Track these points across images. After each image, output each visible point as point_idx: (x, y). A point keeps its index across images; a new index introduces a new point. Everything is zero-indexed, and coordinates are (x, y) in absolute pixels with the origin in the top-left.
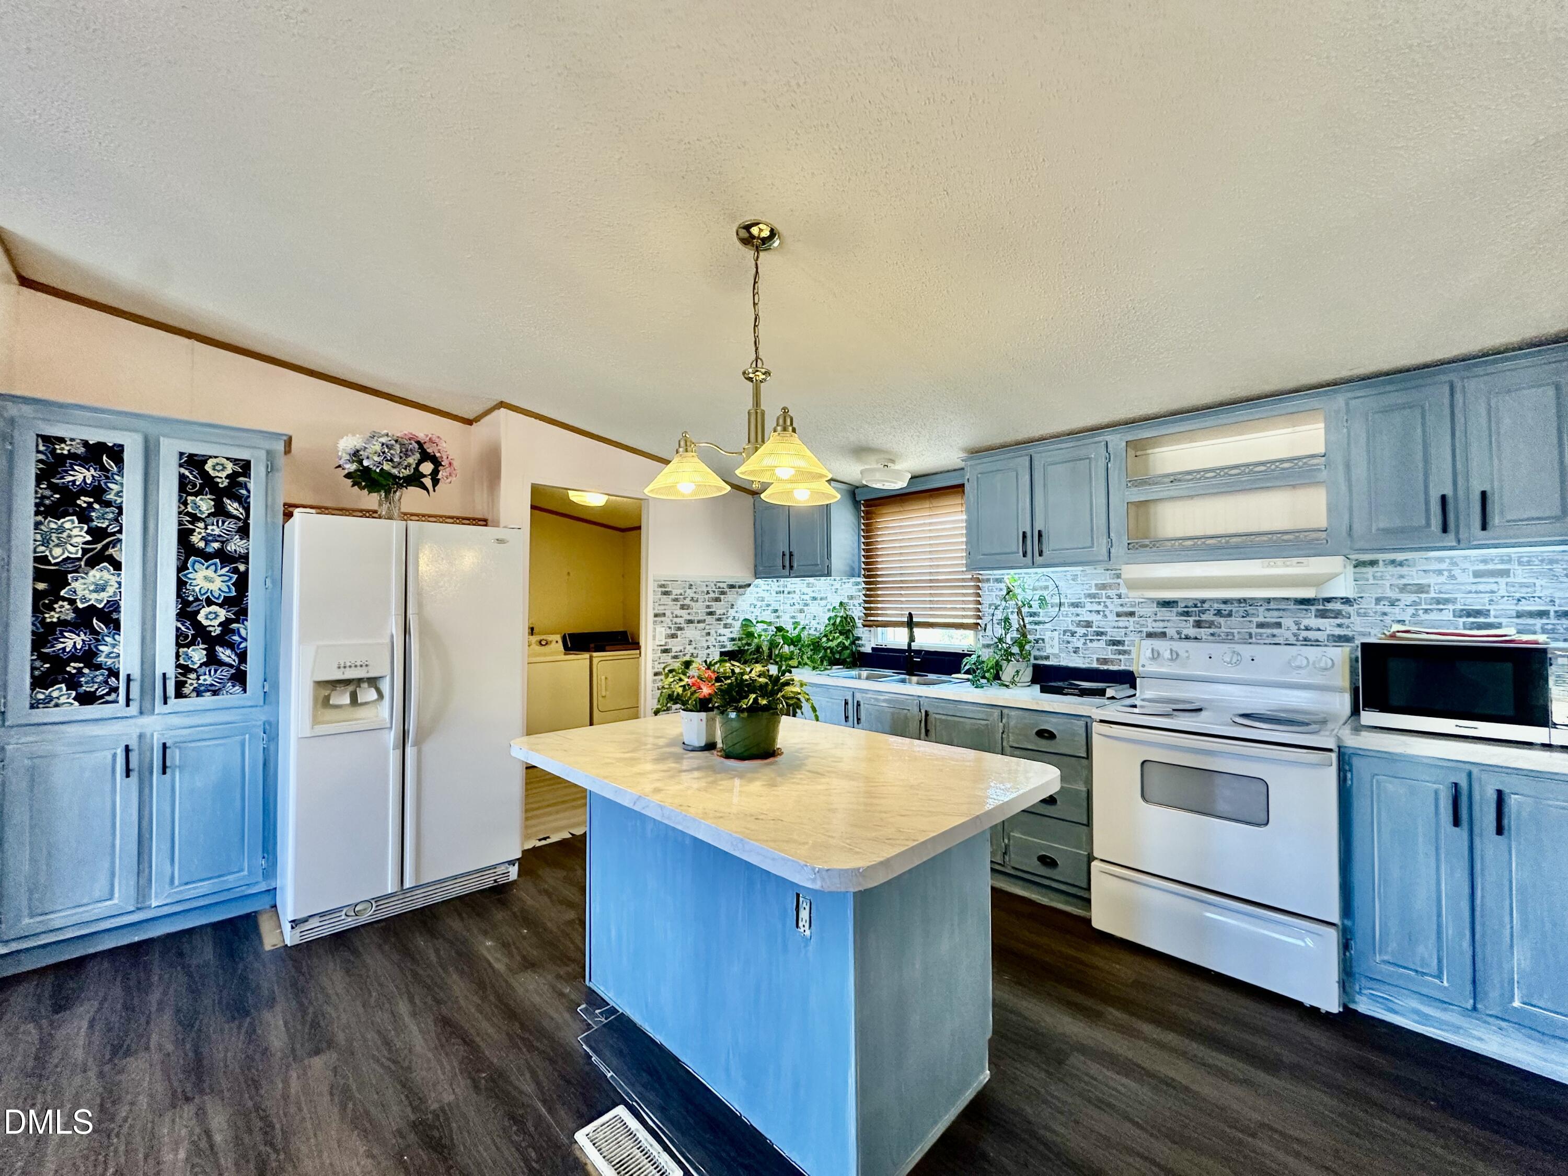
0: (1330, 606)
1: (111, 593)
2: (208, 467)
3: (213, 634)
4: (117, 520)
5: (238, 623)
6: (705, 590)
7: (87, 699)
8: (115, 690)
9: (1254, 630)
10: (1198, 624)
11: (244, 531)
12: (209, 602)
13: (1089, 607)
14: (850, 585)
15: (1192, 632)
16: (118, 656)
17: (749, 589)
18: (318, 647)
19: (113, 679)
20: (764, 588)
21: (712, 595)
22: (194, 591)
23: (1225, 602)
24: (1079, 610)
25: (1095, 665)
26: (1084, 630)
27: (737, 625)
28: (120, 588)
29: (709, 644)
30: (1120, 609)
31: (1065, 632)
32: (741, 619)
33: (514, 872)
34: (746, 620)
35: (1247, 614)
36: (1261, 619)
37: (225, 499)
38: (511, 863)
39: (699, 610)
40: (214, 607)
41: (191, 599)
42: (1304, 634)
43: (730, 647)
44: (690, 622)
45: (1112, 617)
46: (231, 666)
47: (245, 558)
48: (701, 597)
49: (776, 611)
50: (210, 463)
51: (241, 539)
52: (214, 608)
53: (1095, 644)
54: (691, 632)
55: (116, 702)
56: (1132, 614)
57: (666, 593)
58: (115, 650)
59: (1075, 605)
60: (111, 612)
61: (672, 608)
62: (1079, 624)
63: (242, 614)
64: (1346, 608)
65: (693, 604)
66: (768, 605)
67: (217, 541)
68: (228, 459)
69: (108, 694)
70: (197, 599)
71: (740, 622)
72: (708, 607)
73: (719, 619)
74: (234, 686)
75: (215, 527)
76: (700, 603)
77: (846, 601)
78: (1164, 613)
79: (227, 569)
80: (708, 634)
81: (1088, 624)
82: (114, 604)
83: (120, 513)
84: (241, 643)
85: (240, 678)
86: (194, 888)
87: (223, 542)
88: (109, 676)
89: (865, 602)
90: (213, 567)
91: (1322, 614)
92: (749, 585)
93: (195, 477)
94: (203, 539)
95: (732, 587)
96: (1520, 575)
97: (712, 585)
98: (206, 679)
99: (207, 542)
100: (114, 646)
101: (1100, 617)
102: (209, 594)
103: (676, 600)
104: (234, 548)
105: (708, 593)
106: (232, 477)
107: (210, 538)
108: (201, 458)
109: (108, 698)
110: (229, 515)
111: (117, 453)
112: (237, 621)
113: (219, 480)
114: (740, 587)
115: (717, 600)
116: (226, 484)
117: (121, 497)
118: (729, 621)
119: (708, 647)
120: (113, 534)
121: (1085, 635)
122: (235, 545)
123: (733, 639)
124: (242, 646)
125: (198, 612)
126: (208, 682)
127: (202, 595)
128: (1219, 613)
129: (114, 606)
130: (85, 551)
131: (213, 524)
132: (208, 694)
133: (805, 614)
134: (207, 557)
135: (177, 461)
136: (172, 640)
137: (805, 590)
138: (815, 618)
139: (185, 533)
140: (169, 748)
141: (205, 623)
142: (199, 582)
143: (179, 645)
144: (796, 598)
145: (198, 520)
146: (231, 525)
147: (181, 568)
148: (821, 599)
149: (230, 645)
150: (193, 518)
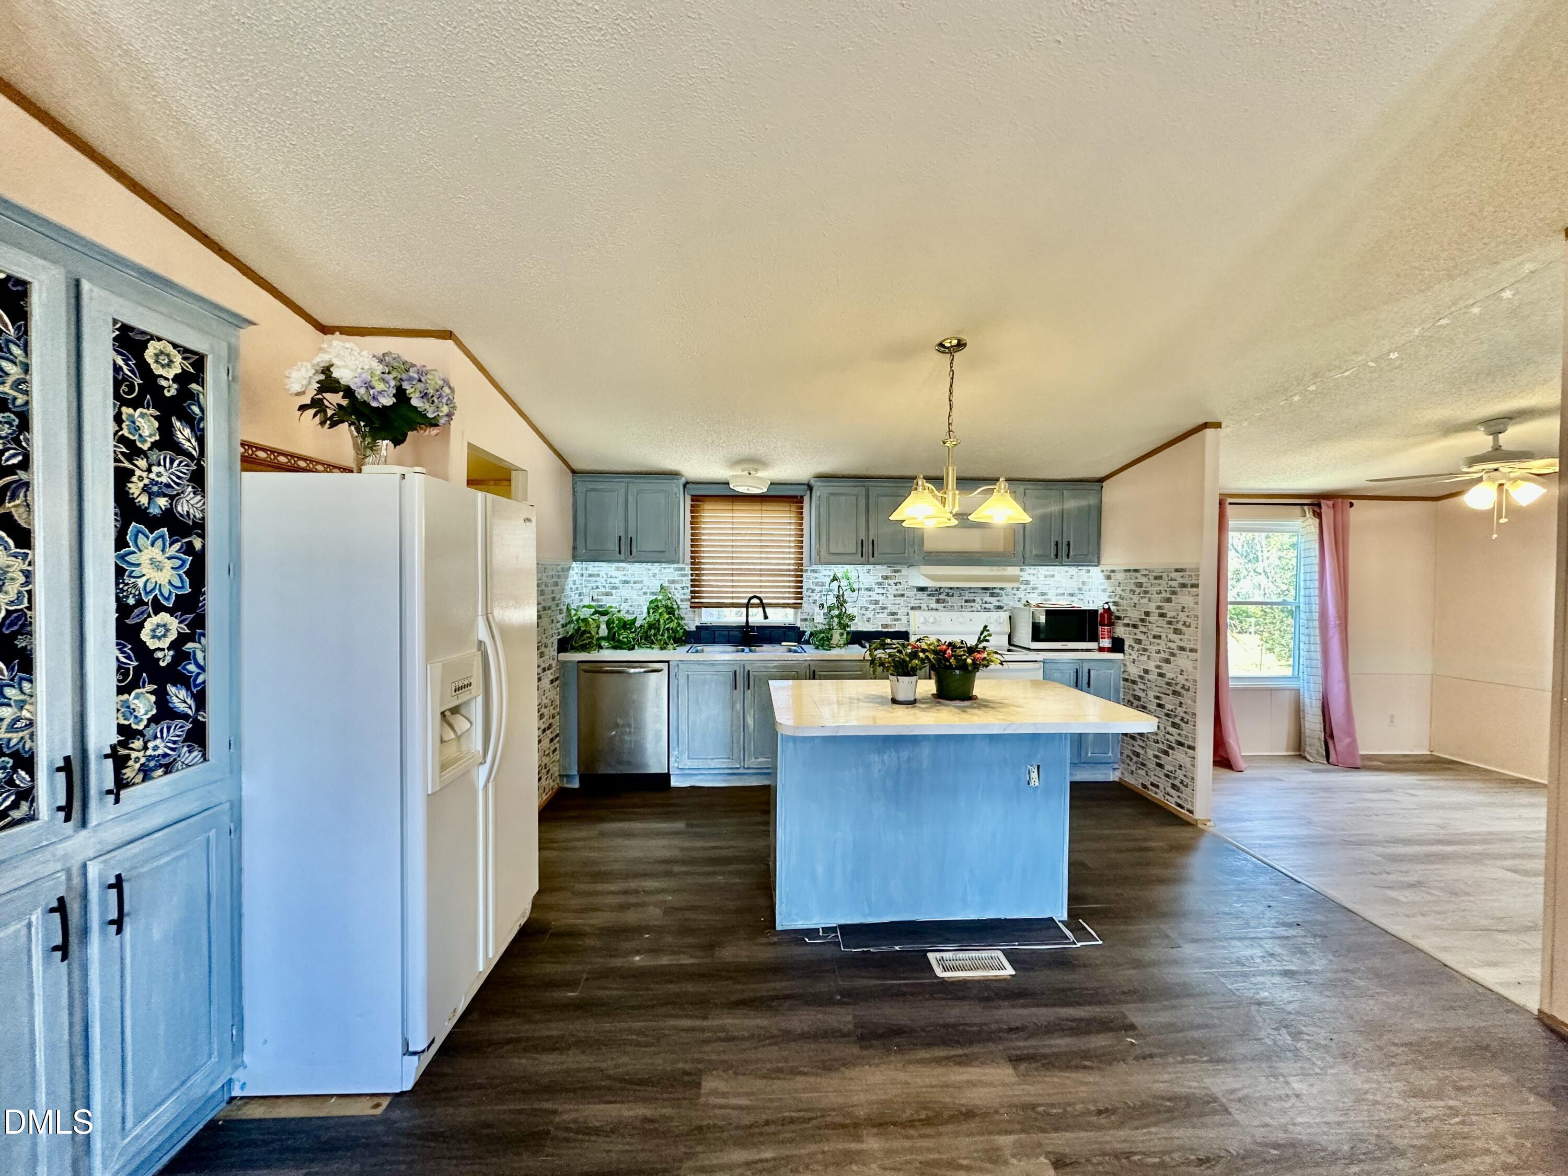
0: (995, 591)
1: (13, 596)
2: (149, 355)
3: (162, 664)
4: (17, 441)
5: (194, 641)
6: (551, 573)
8: (27, 795)
9: (964, 604)
10: (938, 601)
11: (198, 479)
12: (158, 608)
13: (877, 591)
14: (671, 570)
15: (934, 605)
16: (31, 724)
17: (570, 573)
18: (443, 668)
19: (23, 773)
21: (554, 579)
22: (135, 586)
23: (951, 588)
24: (870, 593)
25: (880, 629)
26: (874, 606)
27: (565, 610)
28: (27, 583)
29: (553, 631)
30: (896, 592)
31: (861, 608)
32: (567, 604)
35: (961, 595)
36: (967, 598)
37: (174, 419)
39: (549, 594)
40: (163, 614)
41: (131, 601)
42: (985, 605)
45: (891, 597)
46: (185, 717)
47: (199, 527)
48: (550, 583)
50: (152, 348)
51: (195, 493)
52: (164, 617)
53: (880, 615)
55: (31, 818)
56: (903, 595)
58: (25, 713)
59: (869, 590)
60: (14, 635)
62: (871, 602)
63: (197, 625)
64: (1001, 592)
67: (165, 495)
68: (175, 346)
69: (15, 805)
70: (140, 602)
71: (566, 607)
72: (553, 592)
73: (557, 605)
74: (190, 752)
75: (161, 469)
77: (666, 584)
78: (921, 595)
79: (177, 546)
80: (553, 621)
81: (877, 602)
82: (19, 618)
84: (198, 674)
85: (198, 736)
86: (153, 1123)
87: (172, 498)
88: (14, 769)
89: (692, 586)
90: (159, 543)
91: (992, 595)
92: (570, 569)
93: (132, 371)
94: (146, 489)
95: (562, 571)
96: (1057, 578)
98: (159, 747)
99: (151, 495)
100: (21, 705)
101: (884, 597)
102: (157, 592)
104: (186, 509)
106: (182, 379)
107: (155, 489)
108: (139, 337)
109: (16, 814)
110: (179, 450)
112: (191, 638)
113: (163, 383)
114: (565, 570)
116: (173, 392)
117: (26, 393)
118: (561, 607)
120: (12, 470)
121: (874, 609)
122: (187, 505)
124: (200, 680)
125: (141, 626)
126: (160, 752)
127: (147, 593)
128: (948, 595)
131: (159, 465)
132: (160, 772)
133: (614, 597)
134: (152, 523)
135: (109, 334)
136: (112, 680)
137: (614, 574)
138: (626, 601)
139: (122, 477)
140: (118, 884)
141: (152, 644)
142: (146, 569)
143: (120, 691)
144: (601, 581)
145: (140, 453)
146: (181, 467)
147: (120, 542)
148: (635, 583)
149: (184, 681)
150: (131, 449)
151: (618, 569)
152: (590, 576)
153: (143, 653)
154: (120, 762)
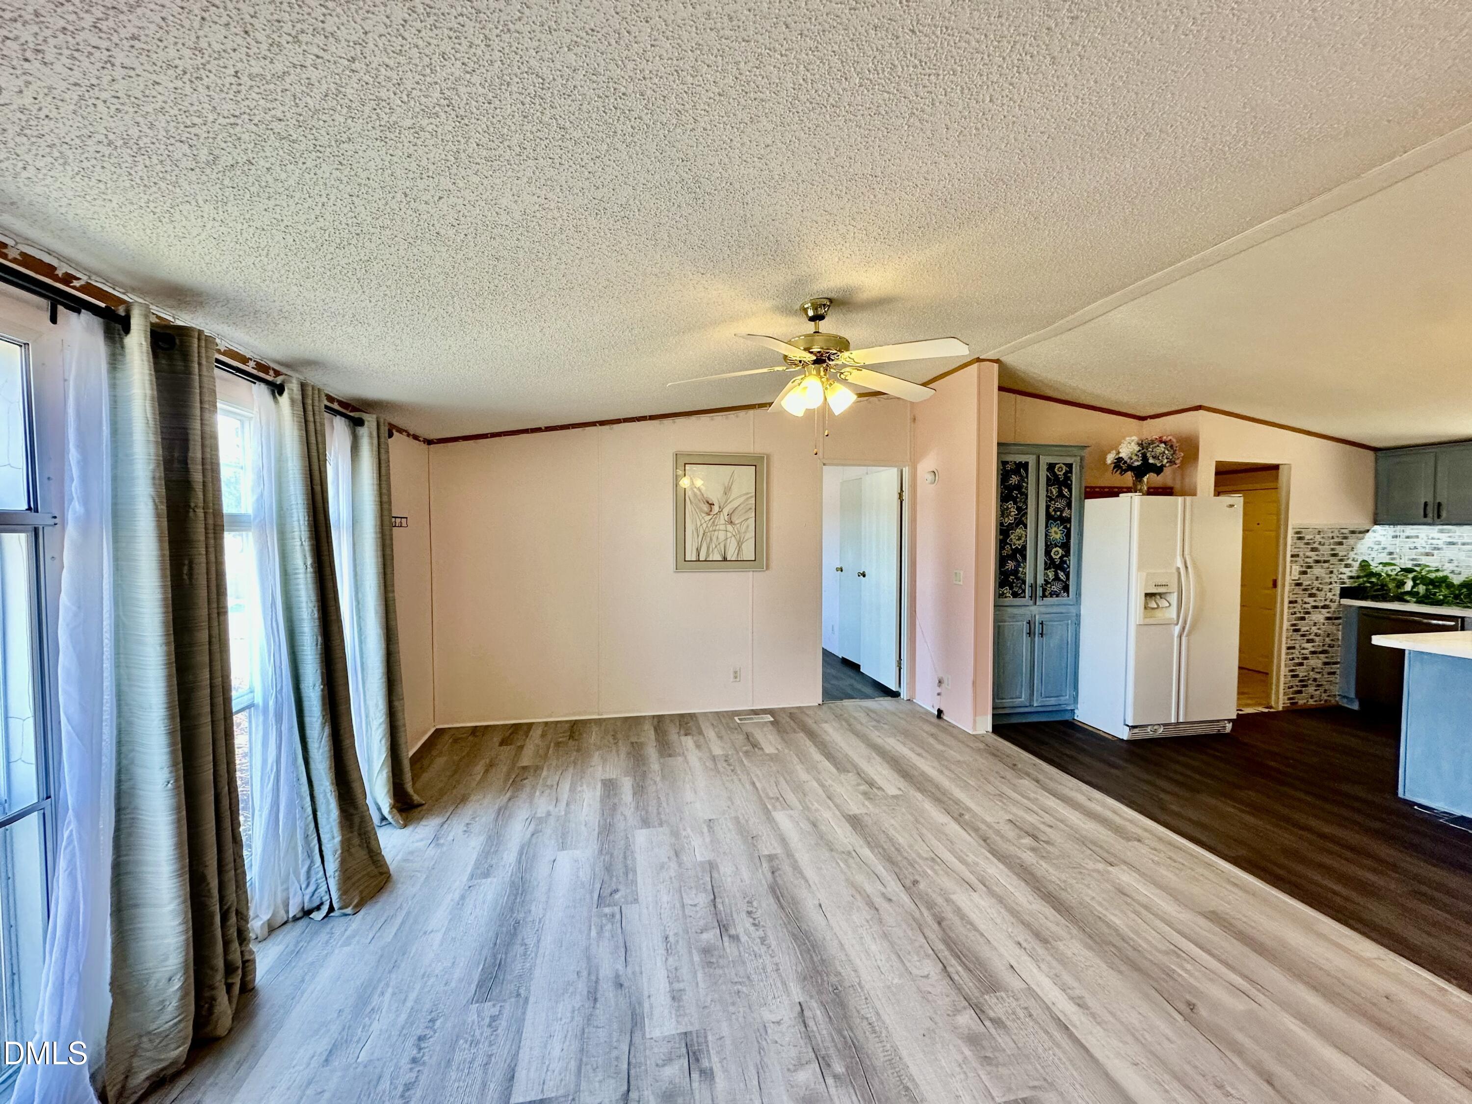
1: (1023, 541)
2: (1056, 470)
3: (1057, 563)
4: (1026, 502)
5: (1066, 558)
6: (1331, 535)
7: (1015, 595)
8: (1025, 591)
11: (1069, 505)
12: (1056, 546)
16: (1026, 574)
17: (1368, 535)
18: (1148, 574)
20: (1381, 534)
21: (1336, 540)
22: (1051, 539)
27: (1356, 565)
28: (1026, 538)
29: (1332, 580)
32: (1359, 561)
33: (1229, 727)
34: (1364, 561)
37: (1063, 487)
38: (1229, 721)
39: (1325, 551)
41: (1050, 544)
43: (1349, 583)
44: (1317, 562)
46: (1063, 581)
47: (1069, 521)
48: (1327, 542)
49: (1391, 553)
50: (1057, 466)
51: (1068, 509)
52: (1058, 549)
54: (1318, 571)
55: (1024, 597)
57: (1300, 538)
58: (1025, 571)
60: (1023, 551)
61: (1304, 551)
63: (1067, 553)
65: (1320, 547)
66: (1384, 549)
67: (1060, 511)
68: (1064, 464)
69: (1022, 593)
70: (1052, 544)
71: (1358, 563)
72: (1333, 549)
73: (1341, 560)
74: (1064, 592)
76: (1326, 547)
79: (1062, 527)
80: (1331, 572)
83: (1027, 498)
84: (1067, 568)
85: (1066, 589)
87: (1062, 512)
88: (1023, 584)
90: (1058, 526)
92: (1368, 531)
93: (1052, 476)
94: (1054, 510)
95: (1353, 532)
97: (1336, 531)
98: (1055, 588)
99: (1056, 512)
100: (1024, 568)
102: (1056, 541)
103: (1307, 544)
105: (1333, 538)
106: (1065, 474)
107: (1057, 509)
108: (1054, 465)
109: (1022, 595)
110: (1064, 496)
111: (1025, 466)
112: (1065, 556)
113: (1060, 477)
114: (1360, 532)
115: (1341, 544)
117: (1027, 489)
118: (1349, 562)
119: (1331, 583)
120: (1025, 510)
122: (1066, 514)
123: (1351, 577)
124: (1068, 570)
125: (1052, 551)
126: (1055, 590)
127: (1053, 542)
129: (1024, 547)
130: (1015, 519)
131: (1058, 502)
132: (1055, 596)
133: (1435, 557)
134: (1055, 520)
135: (1046, 467)
136: (1043, 566)
137: (1437, 535)
138: (1451, 561)
139: (1048, 507)
140: (1042, 623)
141: (1054, 557)
142: (1053, 534)
143: (1045, 569)
144: (1419, 542)
145: (1053, 500)
146: (1064, 502)
147: (1047, 526)
148: (1464, 544)
149: (1063, 570)
150: (1050, 499)
151: (1441, 531)
152: (1408, 537)
153: (1051, 558)
154: (1044, 590)
